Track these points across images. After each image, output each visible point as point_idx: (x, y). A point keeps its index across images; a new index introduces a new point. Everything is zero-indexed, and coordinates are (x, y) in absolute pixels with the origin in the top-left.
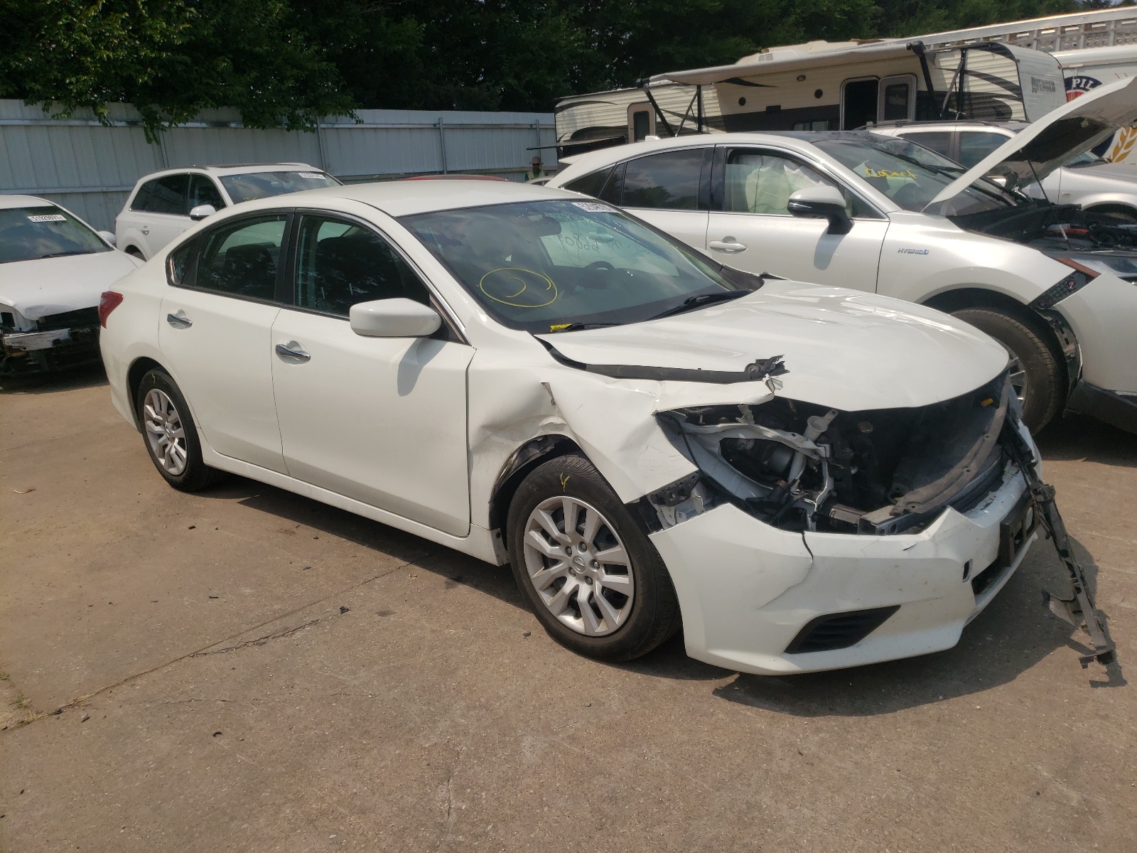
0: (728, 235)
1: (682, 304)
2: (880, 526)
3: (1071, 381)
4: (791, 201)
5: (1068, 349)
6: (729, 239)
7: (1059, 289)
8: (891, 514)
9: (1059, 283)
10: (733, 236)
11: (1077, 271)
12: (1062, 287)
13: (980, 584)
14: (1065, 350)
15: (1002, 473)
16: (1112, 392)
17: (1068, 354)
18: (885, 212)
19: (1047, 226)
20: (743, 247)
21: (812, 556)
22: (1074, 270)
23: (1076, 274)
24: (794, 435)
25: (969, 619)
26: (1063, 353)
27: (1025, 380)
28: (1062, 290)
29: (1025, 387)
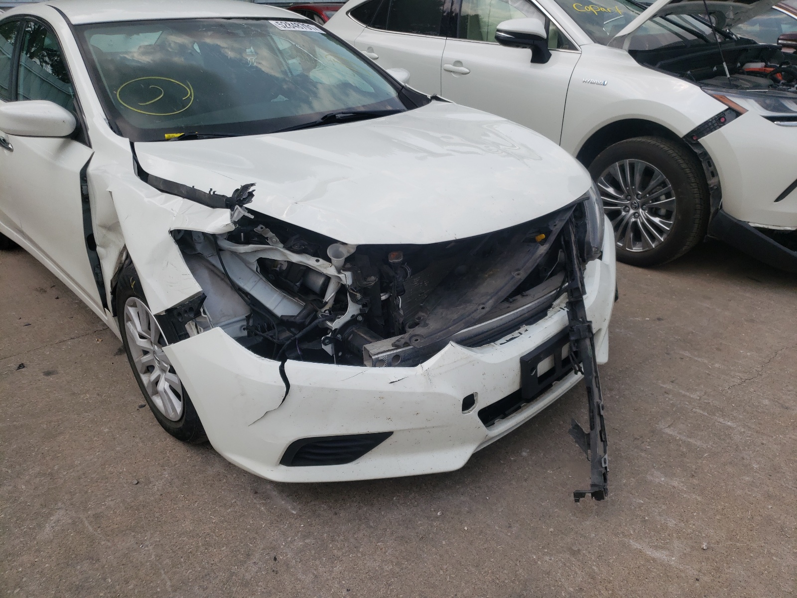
0: (457, 60)
1: (318, 118)
2: (376, 356)
3: (712, 210)
4: (498, 30)
5: (712, 182)
6: (458, 63)
7: (710, 124)
8: (393, 345)
9: (711, 118)
10: (460, 60)
11: (730, 108)
12: (714, 122)
13: (489, 415)
14: (709, 182)
15: (550, 306)
16: (747, 223)
17: (712, 186)
18: (579, 45)
19: (743, 65)
20: (467, 71)
21: (288, 386)
22: (727, 107)
23: (728, 111)
24: (317, 261)
25: (481, 444)
26: (707, 185)
27: (674, 207)
28: (713, 125)
29: (674, 213)
